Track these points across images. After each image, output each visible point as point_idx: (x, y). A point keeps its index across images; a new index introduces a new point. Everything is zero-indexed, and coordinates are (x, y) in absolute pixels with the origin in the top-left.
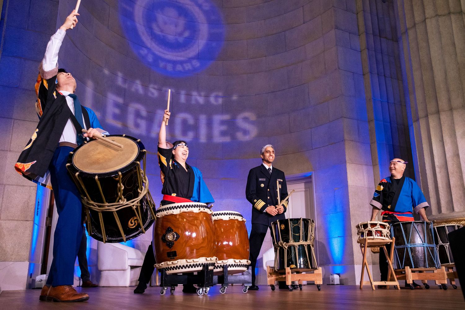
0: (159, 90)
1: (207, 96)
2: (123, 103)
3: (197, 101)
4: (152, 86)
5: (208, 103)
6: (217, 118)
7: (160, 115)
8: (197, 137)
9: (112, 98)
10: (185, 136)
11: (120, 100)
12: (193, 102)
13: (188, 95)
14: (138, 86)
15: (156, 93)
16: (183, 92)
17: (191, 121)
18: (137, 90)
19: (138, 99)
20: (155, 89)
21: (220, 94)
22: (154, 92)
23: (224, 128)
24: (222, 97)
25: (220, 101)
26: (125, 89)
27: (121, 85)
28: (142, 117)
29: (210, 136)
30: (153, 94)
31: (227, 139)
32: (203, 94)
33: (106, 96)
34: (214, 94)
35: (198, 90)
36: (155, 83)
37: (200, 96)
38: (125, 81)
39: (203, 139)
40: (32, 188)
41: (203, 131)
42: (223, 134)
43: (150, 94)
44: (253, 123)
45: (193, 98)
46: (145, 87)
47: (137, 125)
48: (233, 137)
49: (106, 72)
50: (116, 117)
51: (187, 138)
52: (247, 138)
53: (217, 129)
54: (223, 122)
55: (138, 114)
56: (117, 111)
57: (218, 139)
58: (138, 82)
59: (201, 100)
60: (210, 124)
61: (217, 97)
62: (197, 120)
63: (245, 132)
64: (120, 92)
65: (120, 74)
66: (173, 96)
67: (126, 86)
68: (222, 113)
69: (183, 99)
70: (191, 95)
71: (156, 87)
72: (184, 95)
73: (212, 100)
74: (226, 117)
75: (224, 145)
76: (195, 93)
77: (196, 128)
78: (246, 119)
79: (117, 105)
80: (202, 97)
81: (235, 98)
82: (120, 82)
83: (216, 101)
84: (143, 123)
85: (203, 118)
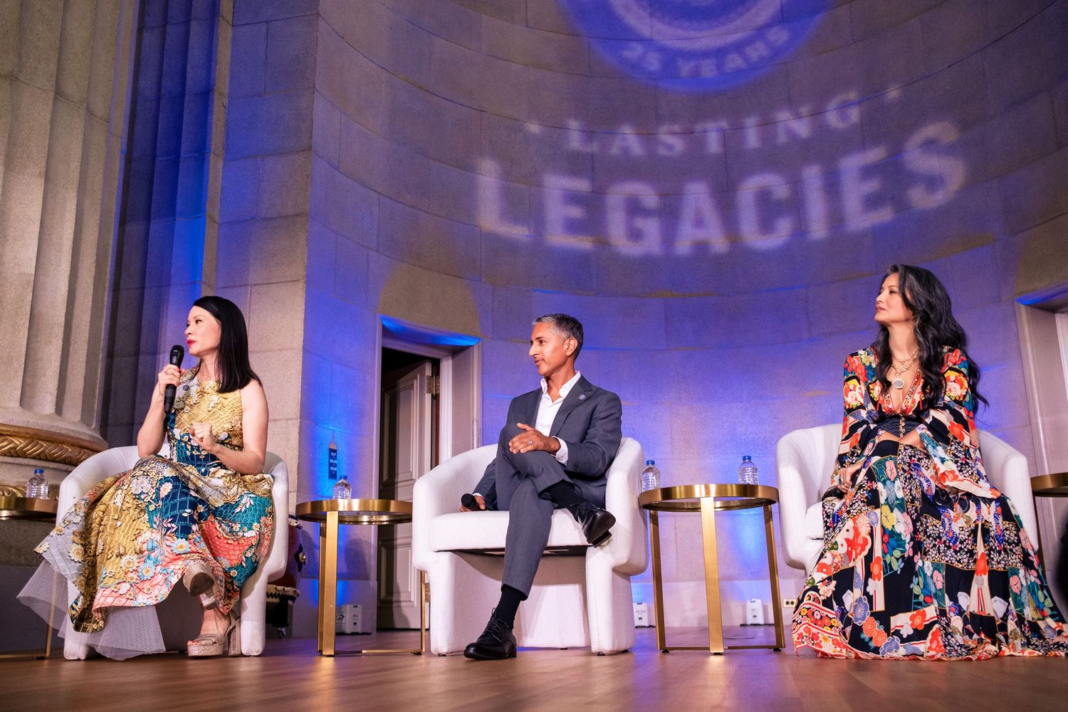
0: (687, 133)
1: (818, 113)
2: (590, 190)
3: (790, 133)
4: (664, 128)
5: (822, 130)
6: (851, 164)
7: (696, 196)
8: (800, 231)
9: (556, 185)
10: (770, 233)
11: (582, 185)
12: (782, 139)
13: (767, 124)
14: (629, 140)
15: (678, 144)
16: (751, 122)
17: (781, 190)
18: (626, 151)
19: (631, 169)
20: (674, 133)
21: (853, 96)
22: (671, 142)
23: (873, 186)
24: (859, 103)
25: (854, 114)
26: (592, 156)
27: (581, 148)
28: (647, 213)
29: (836, 218)
30: (670, 147)
31: (885, 215)
32: (804, 110)
33: (540, 185)
34: (833, 104)
35: (791, 104)
36: (674, 118)
37: (798, 116)
38: (589, 135)
39: (818, 229)
40: (290, 422)
41: (816, 208)
42: (872, 202)
43: (662, 151)
44: (950, 150)
45: (780, 129)
46: (648, 137)
47: (635, 235)
48: (901, 204)
49: (534, 128)
50: (573, 227)
51: (774, 236)
52: (938, 198)
53: (854, 192)
54: (867, 172)
55: (634, 208)
56: (576, 212)
57: (859, 219)
58: (627, 130)
59: (802, 128)
60: (832, 186)
61: (844, 106)
62: (797, 185)
63: (932, 182)
64: (576, 165)
65: (574, 124)
66: (724, 138)
67: (594, 147)
68: (863, 146)
69: (752, 138)
70: (773, 123)
71: (677, 128)
72: (755, 128)
73: (832, 118)
74: (875, 154)
75: (879, 232)
76: (783, 116)
77: (796, 206)
78: (930, 145)
79: (573, 198)
80: (805, 118)
81: (893, 93)
82: (575, 141)
83: (844, 117)
84: (651, 227)
85: (812, 175)
